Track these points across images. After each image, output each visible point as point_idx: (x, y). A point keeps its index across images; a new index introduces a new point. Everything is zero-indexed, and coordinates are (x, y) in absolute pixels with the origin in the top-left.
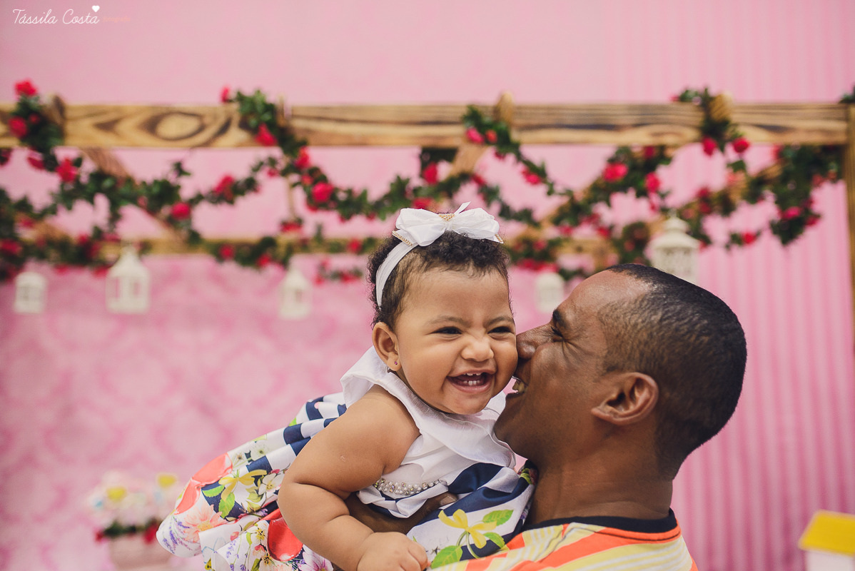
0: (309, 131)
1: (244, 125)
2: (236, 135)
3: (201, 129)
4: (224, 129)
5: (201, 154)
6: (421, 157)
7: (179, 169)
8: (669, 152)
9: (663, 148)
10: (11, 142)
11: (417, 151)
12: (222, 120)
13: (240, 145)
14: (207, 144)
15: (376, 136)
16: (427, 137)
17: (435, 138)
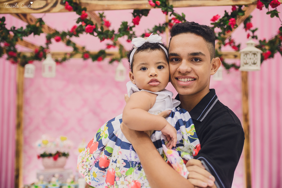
0: (88, 4)
1: (62, 3)
2: (60, 7)
3: (47, 5)
4: (55, 5)
5: (47, 14)
6: (133, 14)
7: (41, 21)
8: (243, 8)
9: (240, 6)
11: (132, 11)
12: (55, 1)
13: (60, 11)
14: (48, 11)
15: (113, 5)
16: (134, 5)
17: (137, 4)
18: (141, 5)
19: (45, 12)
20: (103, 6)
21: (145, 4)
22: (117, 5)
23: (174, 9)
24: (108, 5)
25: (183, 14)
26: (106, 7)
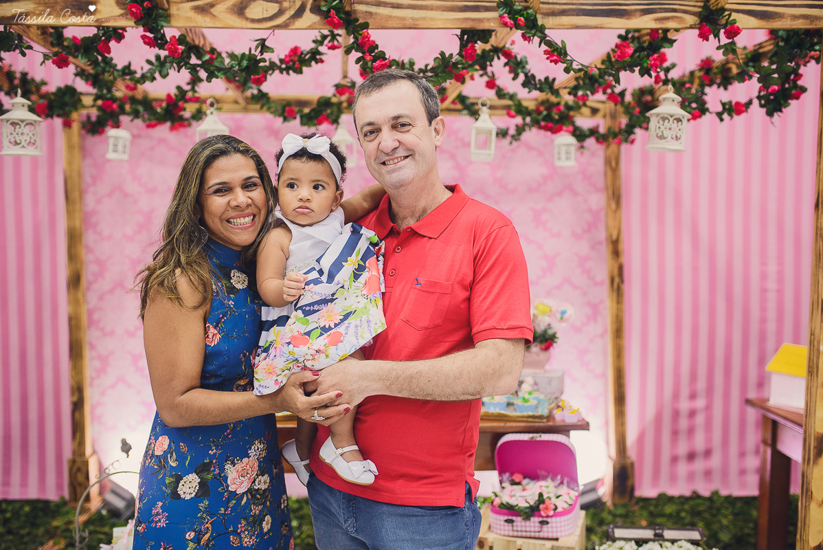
0: (371, 14)
1: (316, 10)
2: (310, 18)
3: (281, 12)
4: (300, 13)
6: (461, 39)
7: (263, 46)
8: (672, 35)
9: (666, 31)
10: (128, 23)
11: (458, 32)
12: (298, 4)
13: (310, 28)
14: (284, 26)
15: (424, 19)
16: (467, 19)
17: (474, 20)
18: (480, 20)
19: (278, 27)
20: (403, 19)
21: (488, 20)
22: (432, 19)
23: (547, 32)
24: (412, 19)
25: (562, 41)
26: (408, 23)
